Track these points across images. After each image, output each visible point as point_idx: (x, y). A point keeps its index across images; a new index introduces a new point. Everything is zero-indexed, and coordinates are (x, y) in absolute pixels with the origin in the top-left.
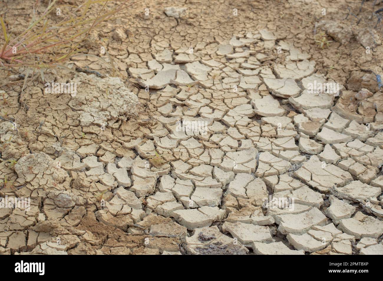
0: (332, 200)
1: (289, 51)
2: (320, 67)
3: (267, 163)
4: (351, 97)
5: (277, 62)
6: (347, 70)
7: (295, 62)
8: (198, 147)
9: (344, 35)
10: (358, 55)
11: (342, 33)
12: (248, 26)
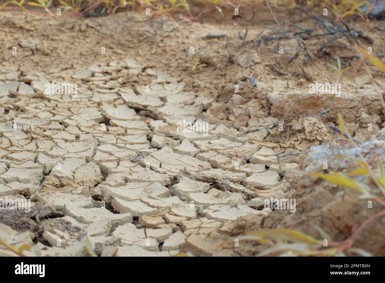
0: (181, 179)
1: (156, 77)
2: (190, 87)
3: (107, 152)
4: (221, 108)
5: (140, 83)
6: (220, 87)
7: (162, 85)
8: (25, 139)
9: (220, 59)
10: (234, 73)
11: (218, 57)
12: (113, 58)
